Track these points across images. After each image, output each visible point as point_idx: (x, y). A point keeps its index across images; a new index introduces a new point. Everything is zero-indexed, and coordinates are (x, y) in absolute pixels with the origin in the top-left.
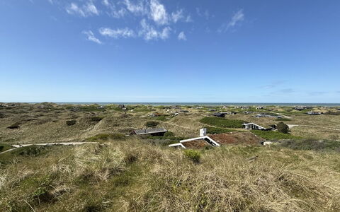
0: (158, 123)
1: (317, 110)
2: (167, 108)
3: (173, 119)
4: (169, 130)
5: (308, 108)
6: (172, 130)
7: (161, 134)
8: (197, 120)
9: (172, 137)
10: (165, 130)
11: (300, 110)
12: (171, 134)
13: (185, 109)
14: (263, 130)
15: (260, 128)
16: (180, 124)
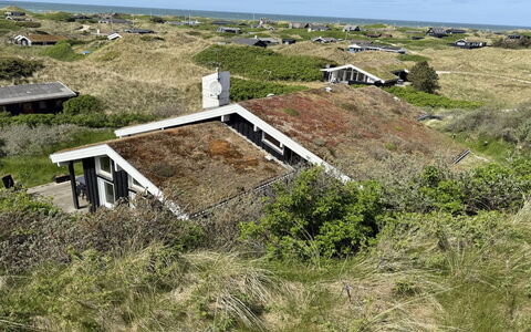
0: (38, 66)
1: (472, 38)
2: (84, 19)
3: (100, 52)
4: (83, 92)
5: (455, 32)
6: (93, 90)
7: (53, 106)
8: (186, 56)
9: (93, 116)
10: (67, 91)
11: (440, 36)
12: (93, 104)
13: (146, 26)
14: (378, 84)
15: (372, 78)
16: (125, 69)
